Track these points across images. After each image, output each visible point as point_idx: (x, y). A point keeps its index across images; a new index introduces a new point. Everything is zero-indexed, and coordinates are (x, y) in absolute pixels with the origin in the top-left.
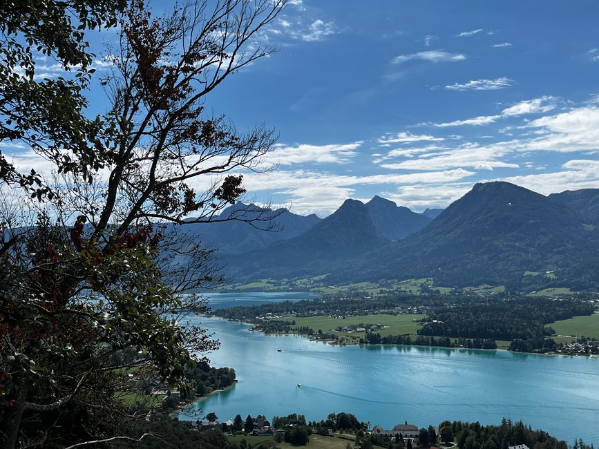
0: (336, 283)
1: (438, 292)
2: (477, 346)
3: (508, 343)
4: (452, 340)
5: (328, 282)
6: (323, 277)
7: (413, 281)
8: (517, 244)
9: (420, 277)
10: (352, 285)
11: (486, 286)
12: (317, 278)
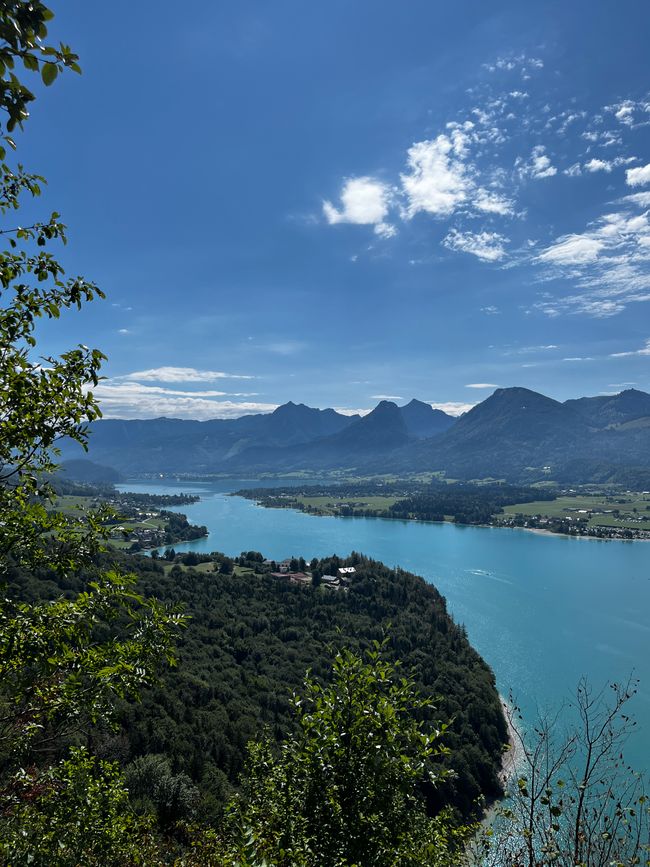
0: (365, 474)
1: (445, 482)
2: (429, 519)
3: (453, 517)
4: (410, 514)
5: (356, 474)
6: (354, 469)
7: (428, 473)
8: (525, 443)
9: (435, 471)
10: (377, 476)
11: (490, 478)
12: (349, 470)
